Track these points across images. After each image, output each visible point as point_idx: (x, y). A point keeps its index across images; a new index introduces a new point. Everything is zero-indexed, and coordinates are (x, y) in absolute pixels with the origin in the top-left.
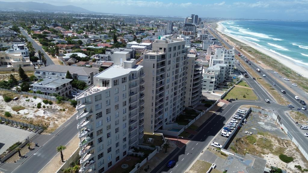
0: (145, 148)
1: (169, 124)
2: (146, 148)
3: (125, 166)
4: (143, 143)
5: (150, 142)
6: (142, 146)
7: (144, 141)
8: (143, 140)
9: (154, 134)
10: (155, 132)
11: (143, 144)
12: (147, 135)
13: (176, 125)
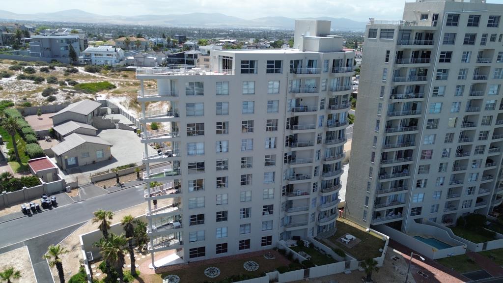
0: (321, 250)
1: (428, 223)
2: (324, 251)
3: (250, 265)
4: (328, 238)
5: (345, 242)
6: (318, 244)
7: (332, 236)
8: (333, 234)
9: (368, 230)
10: (372, 227)
11: (326, 241)
12: (351, 226)
13: (446, 233)
